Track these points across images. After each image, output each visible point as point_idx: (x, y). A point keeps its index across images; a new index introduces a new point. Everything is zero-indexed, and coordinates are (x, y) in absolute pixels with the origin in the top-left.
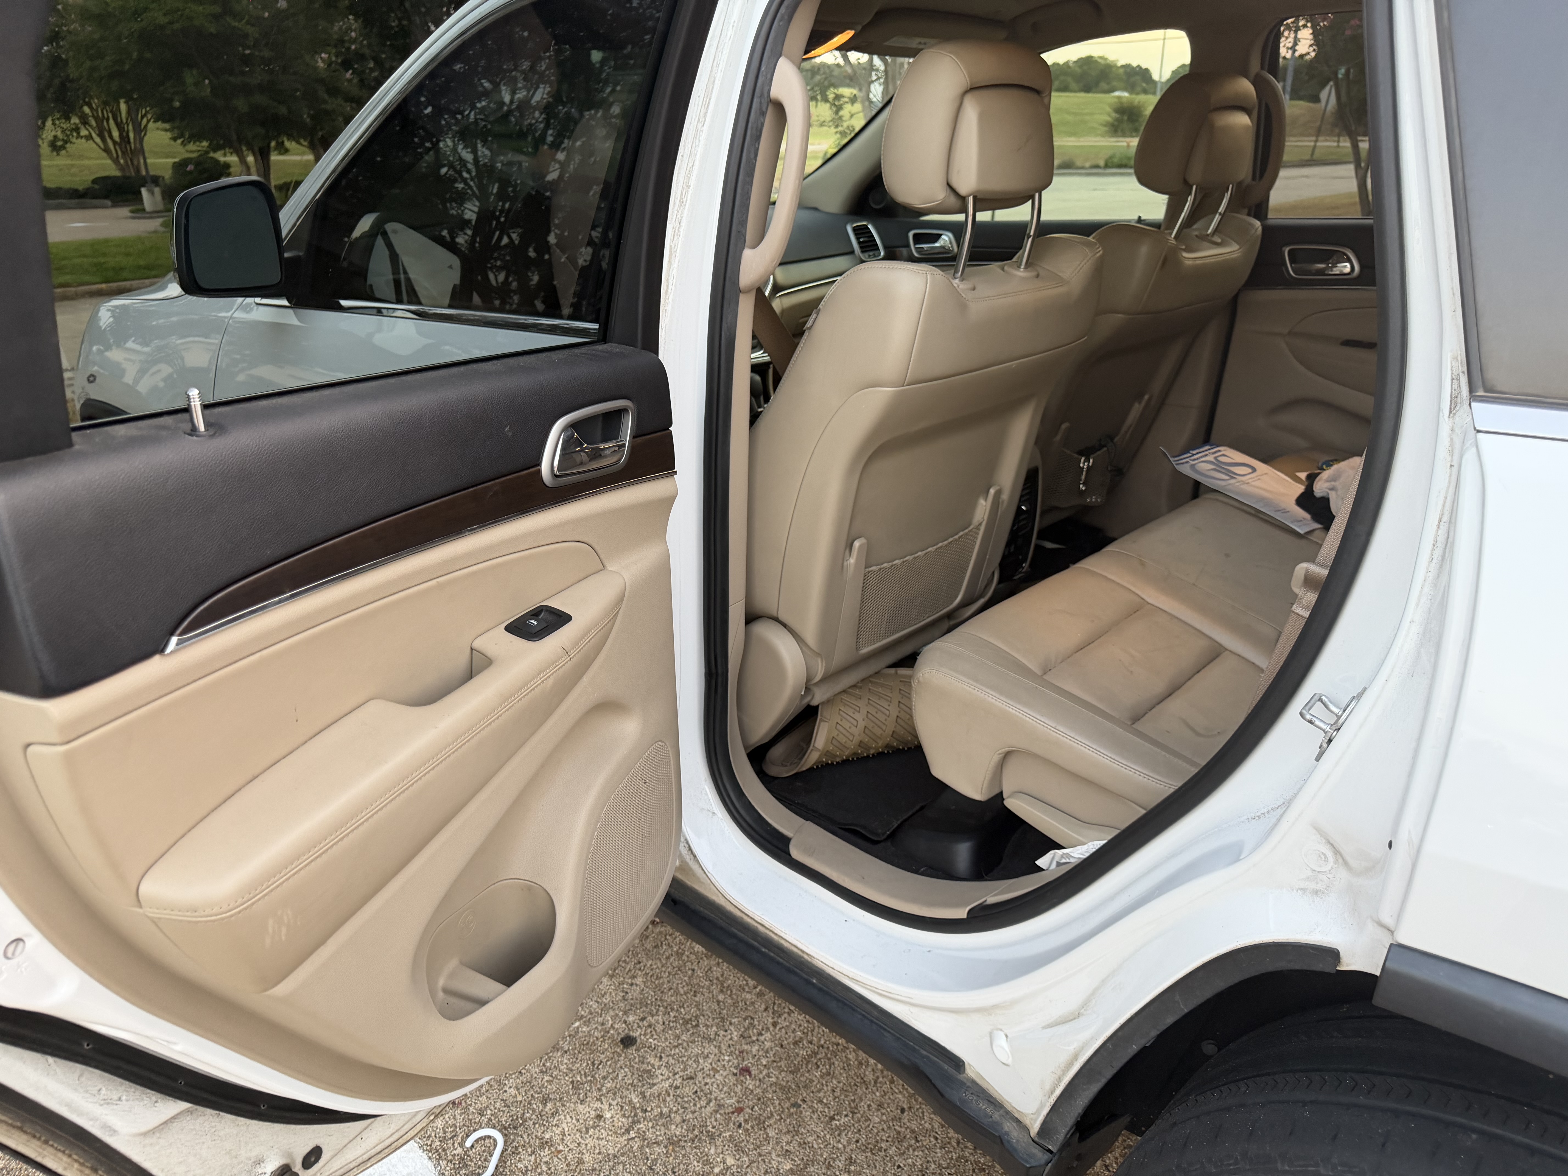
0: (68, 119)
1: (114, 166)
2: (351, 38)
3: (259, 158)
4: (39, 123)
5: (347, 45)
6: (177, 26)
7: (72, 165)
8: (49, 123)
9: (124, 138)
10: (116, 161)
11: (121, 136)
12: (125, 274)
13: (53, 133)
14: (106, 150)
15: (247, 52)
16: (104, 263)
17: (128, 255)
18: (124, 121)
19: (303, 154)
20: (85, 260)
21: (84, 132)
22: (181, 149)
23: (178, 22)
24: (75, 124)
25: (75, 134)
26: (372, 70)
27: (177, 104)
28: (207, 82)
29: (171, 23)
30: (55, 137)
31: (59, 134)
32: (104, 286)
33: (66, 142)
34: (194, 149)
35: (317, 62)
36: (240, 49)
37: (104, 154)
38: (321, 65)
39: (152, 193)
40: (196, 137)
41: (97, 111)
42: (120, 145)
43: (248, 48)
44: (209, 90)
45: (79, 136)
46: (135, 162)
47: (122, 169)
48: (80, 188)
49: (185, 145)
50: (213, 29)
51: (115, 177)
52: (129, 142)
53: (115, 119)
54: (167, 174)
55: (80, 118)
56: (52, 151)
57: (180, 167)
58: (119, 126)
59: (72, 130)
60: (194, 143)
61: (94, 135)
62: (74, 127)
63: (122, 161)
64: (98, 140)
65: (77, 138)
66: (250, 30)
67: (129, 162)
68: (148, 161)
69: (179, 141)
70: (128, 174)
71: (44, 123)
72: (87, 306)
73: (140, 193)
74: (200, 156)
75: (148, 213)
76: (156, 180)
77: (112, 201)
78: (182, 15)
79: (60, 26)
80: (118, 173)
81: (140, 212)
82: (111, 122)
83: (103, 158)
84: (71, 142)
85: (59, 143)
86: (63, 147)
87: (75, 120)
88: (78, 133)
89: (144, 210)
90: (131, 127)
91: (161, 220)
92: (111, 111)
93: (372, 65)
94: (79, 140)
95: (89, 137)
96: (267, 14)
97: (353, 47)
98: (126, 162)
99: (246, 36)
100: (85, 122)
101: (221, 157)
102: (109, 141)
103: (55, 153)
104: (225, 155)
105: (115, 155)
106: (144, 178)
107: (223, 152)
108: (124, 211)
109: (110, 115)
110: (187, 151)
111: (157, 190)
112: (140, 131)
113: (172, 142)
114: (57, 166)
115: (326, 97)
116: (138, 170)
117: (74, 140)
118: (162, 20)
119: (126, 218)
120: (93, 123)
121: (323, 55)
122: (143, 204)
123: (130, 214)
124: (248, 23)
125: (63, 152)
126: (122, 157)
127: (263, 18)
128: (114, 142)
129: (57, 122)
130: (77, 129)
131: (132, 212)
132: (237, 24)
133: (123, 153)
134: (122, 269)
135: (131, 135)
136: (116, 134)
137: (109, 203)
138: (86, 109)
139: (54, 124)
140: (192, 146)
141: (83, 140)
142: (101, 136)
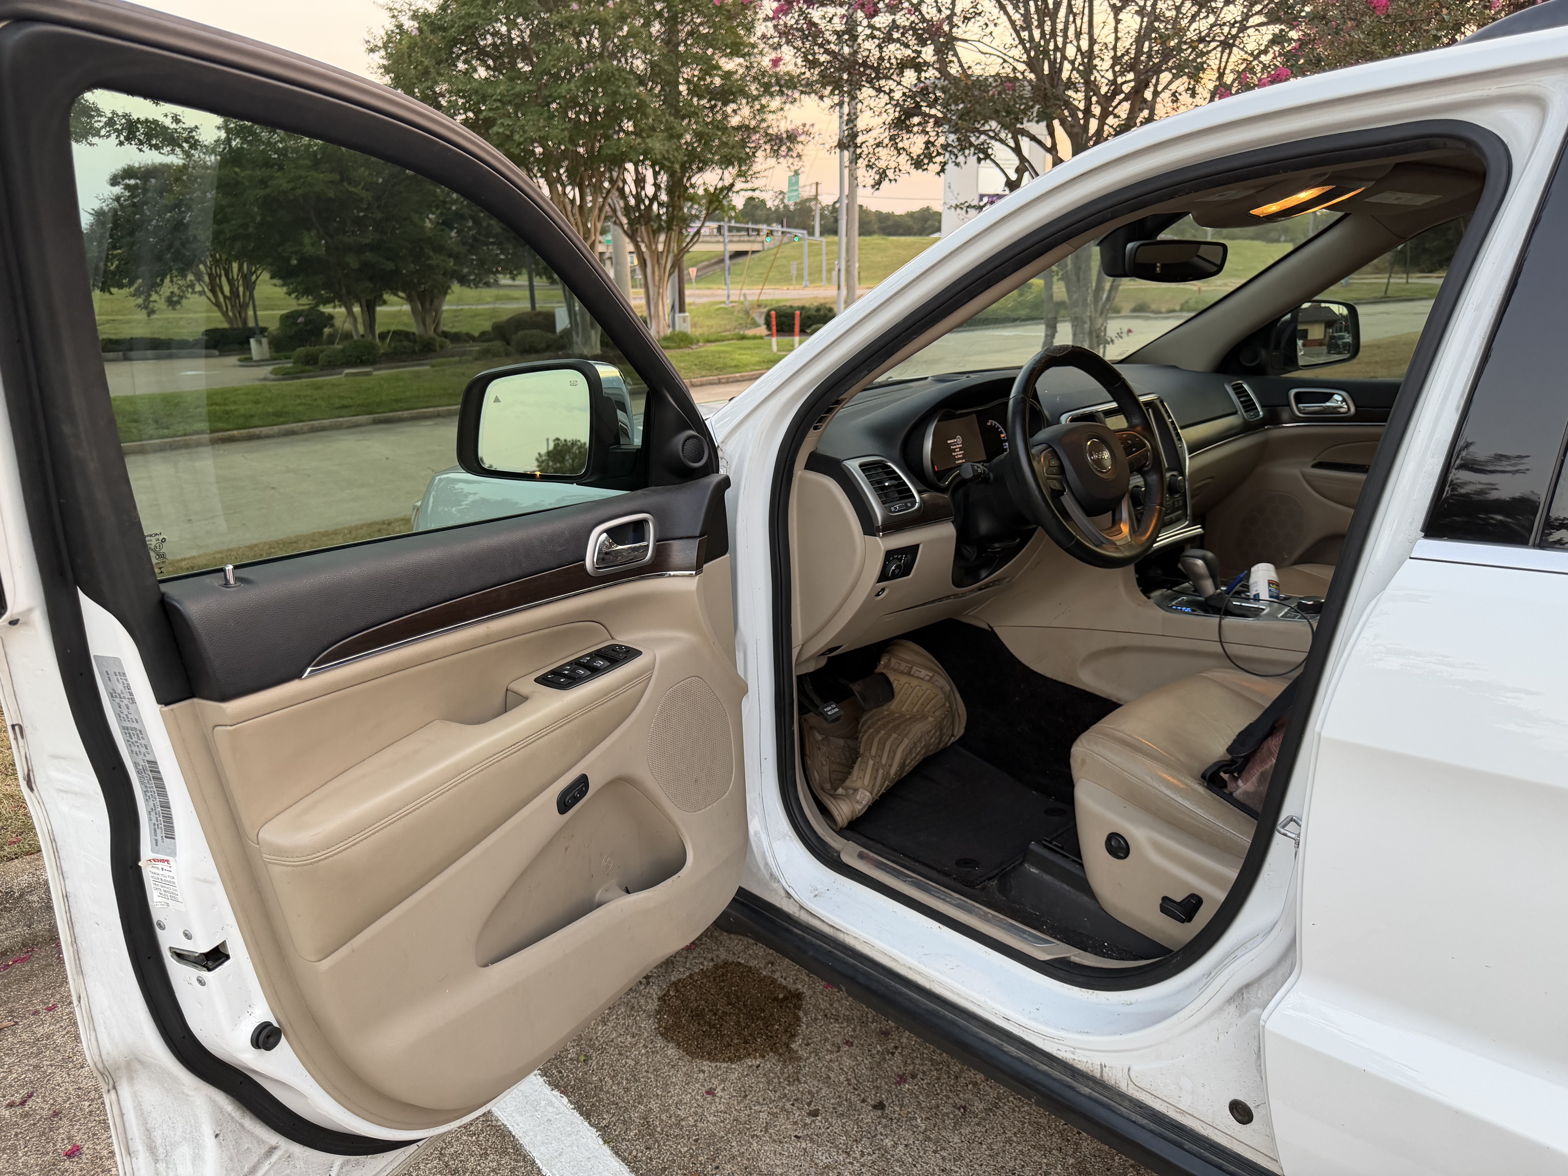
0: (184, 277)
1: (223, 319)
2: (452, 199)
3: (366, 309)
4: (158, 281)
5: (448, 206)
6: (299, 192)
7: (181, 318)
8: (167, 281)
9: (234, 293)
10: (225, 314)
11: (231, 291)
12: (255, 421)
13: (171, 290)
14: (217, 305)
15: (362, 214)
16: (235, 410)
17: (257, 402)
18: (235, 277)
19: (402, 305)
20: (217, 408)
21: (198, 288)
22: (295, 302)
23: (300, 188)
24: (191, 281)
25: (190, 290)
26: (470, 229)
27: (294, 262)
28: (323, 242)
29: (293, 189)
30: (172, 293)
31: (176, 290)
32: (235, 432)
33: (181, 297)
34: (305, 302)
35: (425, 222)
36: (355, 211)
37: (215, 308)
38: (428, 224)
39: (259, 342)
40: (306, 292)
41: (211, 269)
42: (230, 299)
43: (362, 211)
44: (324, 249)
45: (194, 292)
46: (243, 315)
47: (229, 320)
48: (191, 339)
49: (298, 299)
50: (331, 195)
51: (224, 329)
52: (238, 296)
53: (227, 276)
54: (273, 326)
55: (195, 275)
56: (168, 306)
57: (289, 319)
58: (230, 282)
59: (188, 286)
60: (307, 297)
61: (206, 289)
62: (189, 283)
63: (230, 314)
64: (210, 295)
65: (192, 293)
66: (364, 194)
67: (238, 315)
68: (258, 313)
69: (294, 296)
70: (235, 326)
71: (162, 281)
72: (222, 452)
73: (249, 343)
74: (311, 308)
75: (255, 361)
76: (263, 331)
77: (220, 352)
78: (304, 182)
79: (182, 194)
80: (226, 325)
81: (248, 361)
82: (224, 279)
83: (214, 312)
84: (186, 298)
85: (175, 299)
86: (178, 302)
87: (190, 277)
88: (193, 289)
89: (251, 359)
90: (241, 282)
91: (270, 368)
92: (224, 269)
93: (470, 224)
94: (194, 295)
95: (202, 293)
96: (380, 180)
97: (454, 208)
98: (234, 315)
99: (361, 200)
100: (199, 278)
101: (327, 309)
102: (220, 295)
103: (171, 308)
104: (335, 307)
105: (225, 309)
106: (251, 329)
107: (332, 305)
108: (233, 360)
109: (223, 272)
110: (299, 305)
111: (265, 341)
112: (250, 286)
113: (287, 296)
114: (167, 319)
115: (431, 254)
116: (245, 322)
117: (189, 295)
118: (286, 186)
119: (235, 366)
120: (206, 279)
121: (431, 216)
122: (250, 353)
123: (239, 363)
124: (363, 189)
125: (178, 307)
126: (231, 310)
127: (377, 183)
128: (225, 297)
129: (175, 279)
130: (192, 286)
131: (240, 360)
132: (353, 189)
133: (232, 306)
134: (252, 416)
135: (241, 289)
136: (227, 289)
137: (217, 352)
138: (202, 267)
139: (172, 281)
140: (304, 300)
141: (197, 296)
142: (213, 291)
